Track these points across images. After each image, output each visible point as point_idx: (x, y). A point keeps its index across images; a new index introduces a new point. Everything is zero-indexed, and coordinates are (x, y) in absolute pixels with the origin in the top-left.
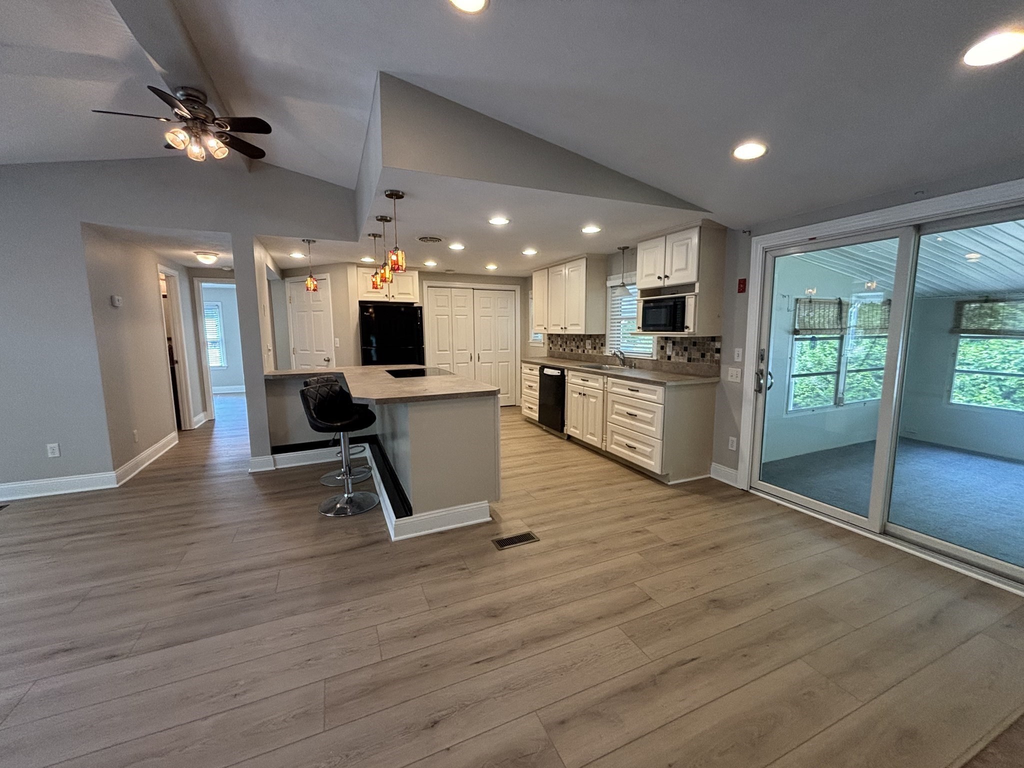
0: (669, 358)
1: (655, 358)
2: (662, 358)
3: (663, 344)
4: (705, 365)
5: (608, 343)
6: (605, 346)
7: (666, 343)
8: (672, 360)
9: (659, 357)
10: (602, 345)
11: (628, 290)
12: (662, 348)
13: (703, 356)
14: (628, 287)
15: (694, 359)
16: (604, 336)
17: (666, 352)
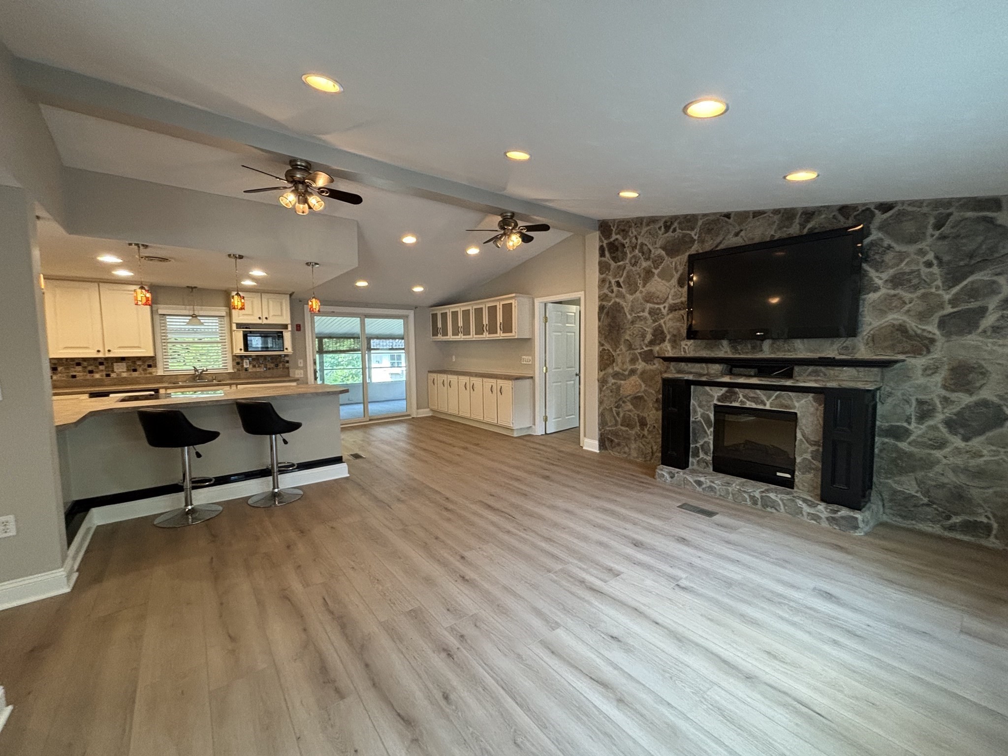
0: (246, 370)
1: (231, 370)
2: (238, 370)
3: (239, 360)
4: (280, 371)
5: (160, 364)
6: (156, 366)
7: (242, 360)
8: (250, 370)
9: (236, 370)
10: (150, 366)
11: (199, 320)
12: (238, 363)
13: (277, 366)
14: (199, 318)
15: (270, 369)
16: (153, 358)
17: (243, 366)
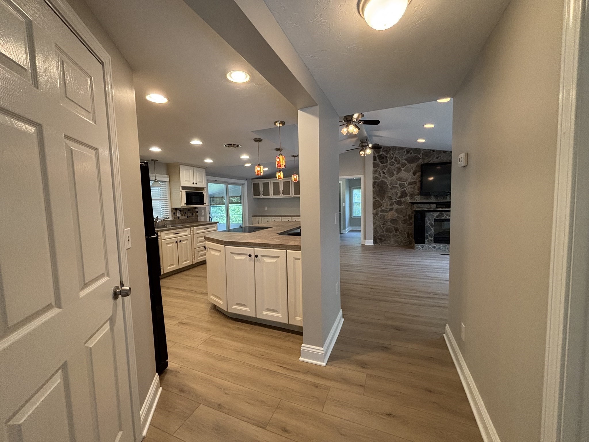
4: (194, 218)
8: (180, 218)
9: (173, 218)
12: (174, 213)
13: (192, 214)
15: (189, 217)
17: (177, 215)
